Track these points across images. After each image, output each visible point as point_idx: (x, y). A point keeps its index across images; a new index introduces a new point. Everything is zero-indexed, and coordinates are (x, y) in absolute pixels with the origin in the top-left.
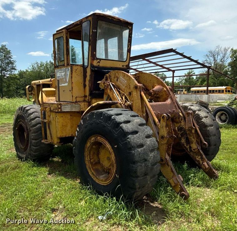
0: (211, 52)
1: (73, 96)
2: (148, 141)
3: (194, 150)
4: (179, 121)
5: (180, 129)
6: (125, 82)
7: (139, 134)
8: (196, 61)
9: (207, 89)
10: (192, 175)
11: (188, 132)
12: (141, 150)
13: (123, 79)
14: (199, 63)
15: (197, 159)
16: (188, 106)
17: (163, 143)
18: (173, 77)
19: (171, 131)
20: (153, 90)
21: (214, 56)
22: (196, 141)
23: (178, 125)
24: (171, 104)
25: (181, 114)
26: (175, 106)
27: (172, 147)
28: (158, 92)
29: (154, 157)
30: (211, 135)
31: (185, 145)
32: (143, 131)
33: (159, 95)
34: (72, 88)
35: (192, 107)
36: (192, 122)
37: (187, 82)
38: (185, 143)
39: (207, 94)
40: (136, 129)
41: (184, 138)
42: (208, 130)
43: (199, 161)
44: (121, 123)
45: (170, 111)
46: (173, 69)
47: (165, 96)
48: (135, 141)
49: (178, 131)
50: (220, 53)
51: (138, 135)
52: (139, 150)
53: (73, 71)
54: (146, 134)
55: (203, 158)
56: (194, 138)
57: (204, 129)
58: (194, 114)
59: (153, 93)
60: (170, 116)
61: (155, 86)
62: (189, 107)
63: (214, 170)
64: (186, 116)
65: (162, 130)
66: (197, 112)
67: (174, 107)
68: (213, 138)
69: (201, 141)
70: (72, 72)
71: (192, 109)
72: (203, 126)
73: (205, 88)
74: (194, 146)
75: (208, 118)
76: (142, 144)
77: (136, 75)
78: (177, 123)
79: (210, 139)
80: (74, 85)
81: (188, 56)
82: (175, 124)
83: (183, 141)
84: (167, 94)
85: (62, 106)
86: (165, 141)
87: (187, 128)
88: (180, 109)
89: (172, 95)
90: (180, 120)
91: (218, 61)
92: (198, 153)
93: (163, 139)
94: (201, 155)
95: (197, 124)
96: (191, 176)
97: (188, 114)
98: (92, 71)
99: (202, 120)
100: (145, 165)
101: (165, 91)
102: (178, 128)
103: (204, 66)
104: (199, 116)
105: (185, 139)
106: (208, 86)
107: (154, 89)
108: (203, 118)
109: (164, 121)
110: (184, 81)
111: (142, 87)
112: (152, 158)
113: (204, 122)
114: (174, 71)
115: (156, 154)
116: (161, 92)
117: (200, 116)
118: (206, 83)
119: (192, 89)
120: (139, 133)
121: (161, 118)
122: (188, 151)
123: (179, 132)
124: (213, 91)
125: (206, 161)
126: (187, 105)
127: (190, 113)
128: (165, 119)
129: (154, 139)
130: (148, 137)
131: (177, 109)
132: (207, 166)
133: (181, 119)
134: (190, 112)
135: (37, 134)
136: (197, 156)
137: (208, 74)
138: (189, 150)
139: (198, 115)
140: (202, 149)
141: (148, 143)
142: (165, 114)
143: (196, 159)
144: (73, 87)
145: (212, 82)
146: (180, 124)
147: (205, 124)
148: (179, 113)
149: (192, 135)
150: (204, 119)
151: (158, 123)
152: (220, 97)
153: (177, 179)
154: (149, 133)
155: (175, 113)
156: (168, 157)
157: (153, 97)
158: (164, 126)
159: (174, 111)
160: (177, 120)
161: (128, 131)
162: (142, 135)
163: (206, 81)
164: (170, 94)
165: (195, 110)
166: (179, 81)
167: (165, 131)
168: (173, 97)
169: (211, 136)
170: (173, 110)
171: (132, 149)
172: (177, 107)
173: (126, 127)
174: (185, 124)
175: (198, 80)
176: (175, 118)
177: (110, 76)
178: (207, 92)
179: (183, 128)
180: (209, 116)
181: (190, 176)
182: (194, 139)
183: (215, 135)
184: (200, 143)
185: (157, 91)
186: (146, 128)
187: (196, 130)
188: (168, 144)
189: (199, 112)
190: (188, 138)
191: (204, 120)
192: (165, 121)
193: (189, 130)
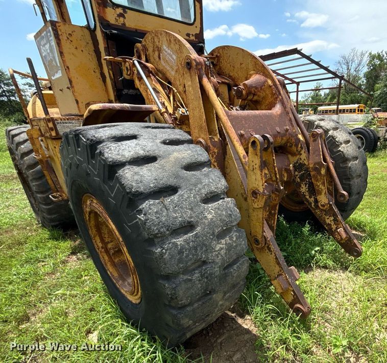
0: (344, 58)
1: (77, 102)
2: (211, 212)
3: (323, 206)
4: (297, 150)
5: (299, 166)
6: (173, 59)
7: (182, 195)
8: (326, 69)
9: (338, 108)
10: (317, 249)
11: (312, 173)
12: (185, 241)
13: (169, 51)
14: (330, 72)
15: (328, 221)
16: (316, 121)
17: (256, 206)
18: (297, 91)
19: (274, 179)
20: (244, 85)
21: (347, 63)
22: (328, 188)
23: (295, 159)
24: (280, 115)
25: (300, 137)
26: (290, 120)
27: (277, 211)
28: (256, 88)
29: (229, 248)
30: (354, 176)
31: (308, 197)
32: (195, 185)
33: (259, 96)
34: (71, 82)
35: (322, 123)
36: (321, 153)
37: (314, 100)
38: (307, 194)
39: (337, 114)
40: (172, 182)
41: (306, 184)
42: (350, 167)
43: (331, 224)
44: (122, 165)
45: (278, 129)
46: (297, 80)
47: (270, 99)
48: (164, 219)
49: (295, 170)
50: (355, 58)
51: (175, 198)
52: (180, 241)
53: (61, 37)
54: (203, 191)
55: (337, 221)
56: (323, 184)
57: (341, 165)
58: (326, 136)
59: (244, 92)
60: (271, 140)
61: (251, 75)
62: (316, 123)
63: (355, 241)
64: (311, 140)
65: (254, 177)
66: (330, 133)
67: (287, 122)
68: (356, 182)
69: (336, 190)
70: (59, 40)
71: (321, 127)
72: (341, 160)
73: (335, 107)
74: (323, 199)
75: (350, 143)
76: (189, 222)
77: (213, 55)
78: (293, 154)
79: (351, 183)
80: (73, 73)
81: (317, 60)
82: (290, 156)
83: (304, 189)
84: (275, 94)
85: (58, 123)
86: (260, 203)
87: (311, 166)
88: (298, 125)
89: (284, 96)
90: (299, 149)
91: (352, 71)
92: (330, 212)
93: (256, 198)
94: (335, 215)
95: (331, 157)
96: (316, 251)
97: (315, 136)
98: (107, 37)
99: (340, 149)
100: (202, 276)
101: (270, 87)
102: (294, 166)
103: (335, 75)
104: (334, 139)
105: (307, 186)
106: (338, 104)
107: (246, 82)
108: (341, 144)
109: (256, 155)
110: (310, 98)
111: (206, 65)
112: (223, 252)
113: (342, 152)
114: (298, 84)
115: (234, 239)
116: (261, 89)
117: (337, 139)
118: (336, 100)
119: (320, 108)
120: (180, 192)
121: (250, 145)
122: (312, 208)
123: (296, 173)
124: (344, 111)
125: (342, 225)
126: (314, 119)
127: (318, 134)
128: (259, 147)
129: (228, 202)
130: (211, 198)
131: (293, 126)
132: (344, 235)
133: (302, 148)
134: (319, 131)
135: (40, 182)
136: (327, 217)
137: (340, 87)
138: (313, 206)
139: (333, 137)
140: (338, 204)
141: (210, 216)
142: (257, 136)
143: (325, 220)
144: (73, 80)
145: (343, 100)
146: (298, 156)
147: (344, 155)
148: (297, 135)
149: (321, 178)
150: (343, 145)
151: (245, 158)
152: (351, 118)
153: (287, 279)
154: (213, 188)
155: (289, 134)
156: (269, 234)
157: (246, 102)
158: (257, 166)
159: (287, 130)
160: (294, 149)
161: (142, 189)
162: (189, 197)
163: (337, 98)
164: (280, 94)
165: (327, 127)
166: (304, 100)
167: (260, 179)
168: (285, 100)
169: (353, 178)
170: (285, 128)
171: (156, 240)
172: (294, 122)
173: (136, 177)
174: (309, 157)
175: (326, 98)
176: (289, 145)
177: (145, 49)
178: (337, 112)
179: (305, 164)
180: (351, 140)
181: (313, 252)
182: (324, 186)
183: (360, 176)
184: (334, 192)
185: (252, 87)
186: (207, 175)
187: (328, 169)
188: (268, 206)
189: (335, 132)
190: (312, 183)
191: (343, 148)
192: (259, 154)
193: (315, 169)
